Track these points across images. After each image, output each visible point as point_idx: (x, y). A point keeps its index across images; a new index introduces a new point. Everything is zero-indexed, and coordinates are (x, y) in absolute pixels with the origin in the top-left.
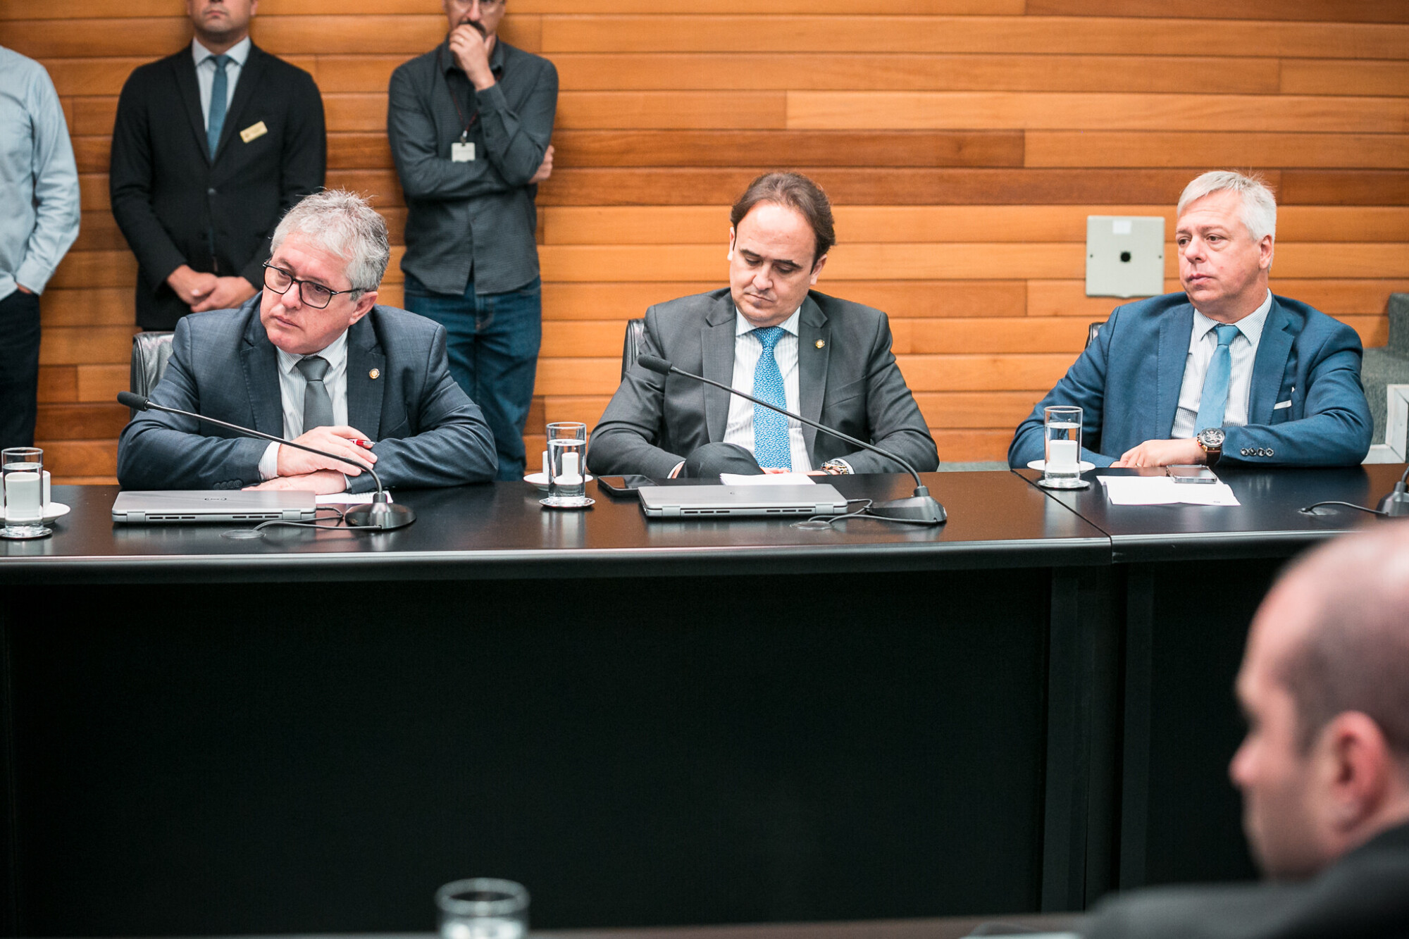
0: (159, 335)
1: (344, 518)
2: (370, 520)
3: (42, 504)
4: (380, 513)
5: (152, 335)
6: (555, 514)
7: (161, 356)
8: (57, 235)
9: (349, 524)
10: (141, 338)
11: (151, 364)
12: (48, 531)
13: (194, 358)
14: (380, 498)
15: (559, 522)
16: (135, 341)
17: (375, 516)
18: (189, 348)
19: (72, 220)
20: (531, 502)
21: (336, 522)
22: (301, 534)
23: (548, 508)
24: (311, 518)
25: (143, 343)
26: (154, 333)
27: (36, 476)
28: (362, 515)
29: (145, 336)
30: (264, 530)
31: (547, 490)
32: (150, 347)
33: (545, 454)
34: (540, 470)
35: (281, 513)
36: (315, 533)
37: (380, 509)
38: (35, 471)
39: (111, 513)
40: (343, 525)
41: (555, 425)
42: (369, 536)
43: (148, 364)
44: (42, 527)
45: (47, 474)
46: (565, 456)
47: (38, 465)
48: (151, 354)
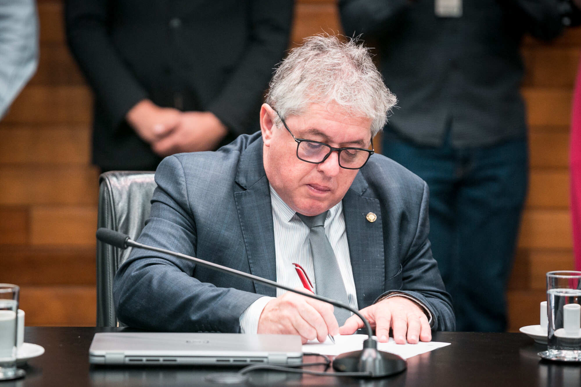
0: (128, 175)
1: (331, 364)
2: (360, 366)
3: (16, 344)
4: (370, 360)
5: (121, 175)
6: (554, 369)
7: (132, 196)
8: (10, 70)
9: (337, 369)
10: (110, 177)
11: (121, 205)
12: (21, 372)
13: (190, 194)
14: (370, 344)
15: (560, 377)
16: (102, 180)
17: (365, 363)
18: (184, 183)
19: (27, 54)
20: (526, 355)
21: (322, 368)
22: (287, 379)
23: (547, 362)
24: (297, 362)
25: (112, 183)
26: (123, 172)
27: (10, 315)
28: (350, 362)
29: (114, 175)
30: (248, 375)
31: (546, 343)
32: (119, 188)
33: (544, 304)
34: (538, 322)
35: (266, 357)
36: (301, 378)
37: (370, 356)
38: (10, 309)
39: (87, 354)
40: (331, 371)
41: (554, 274)
42: (358, 384)
43: (118, 204)
44: (14, 368)
45: (22, 313)
46: (567, 307)
47: (13, 303)
48: (121, 194)
